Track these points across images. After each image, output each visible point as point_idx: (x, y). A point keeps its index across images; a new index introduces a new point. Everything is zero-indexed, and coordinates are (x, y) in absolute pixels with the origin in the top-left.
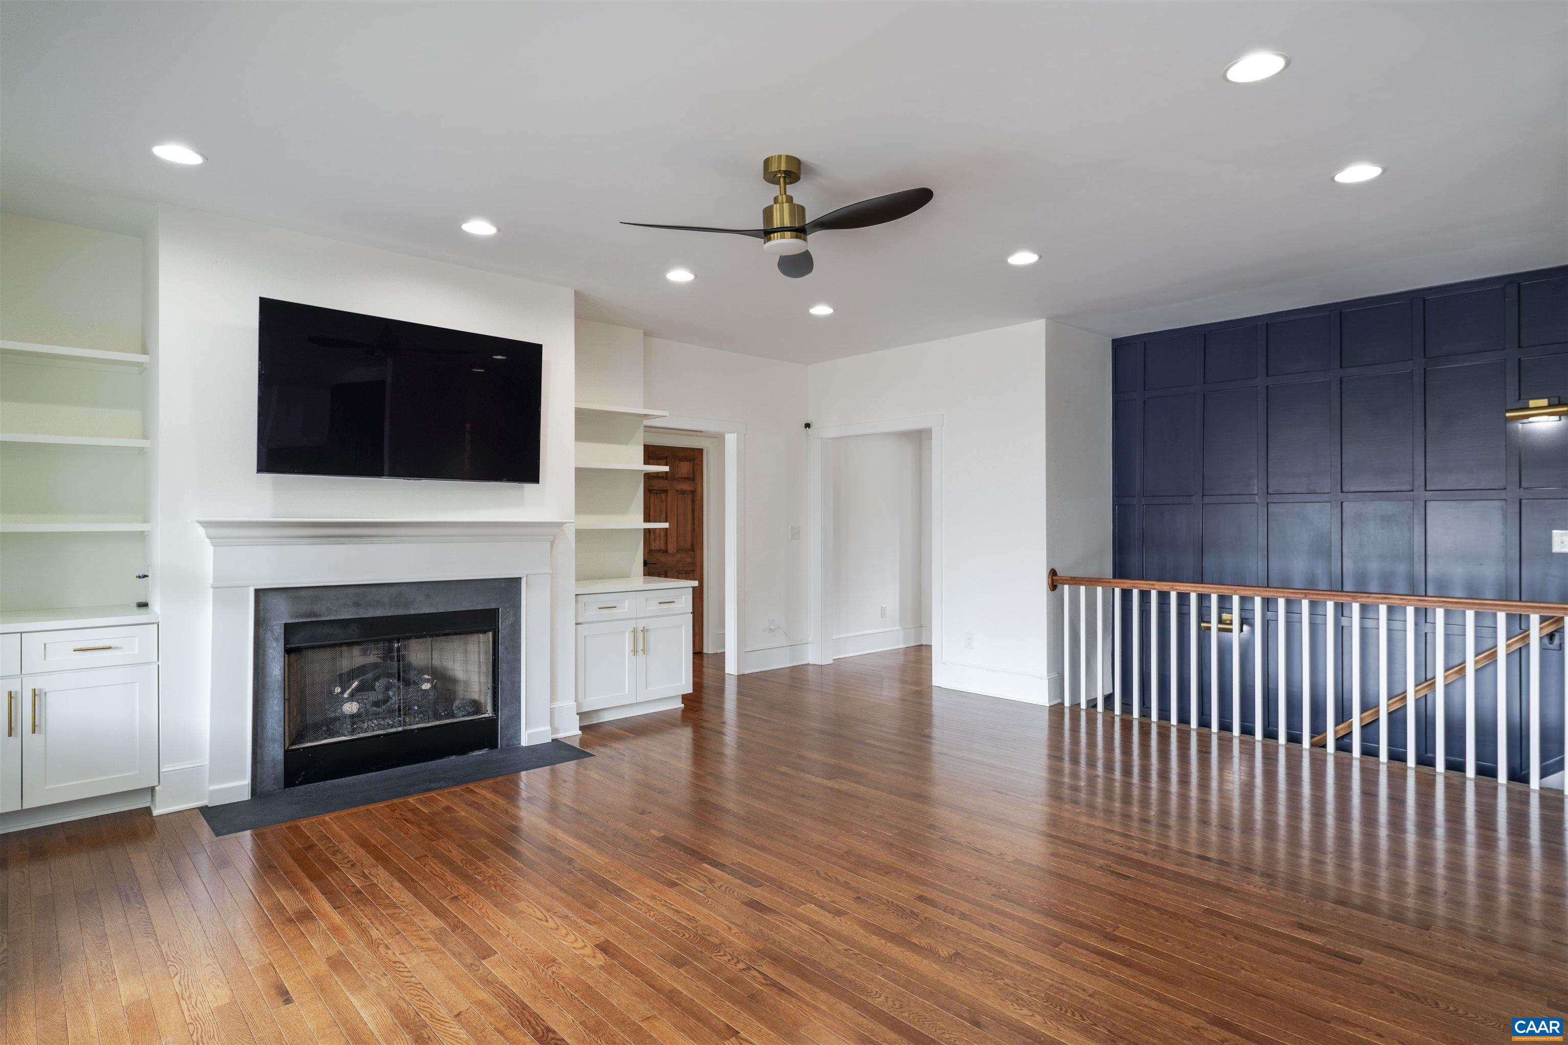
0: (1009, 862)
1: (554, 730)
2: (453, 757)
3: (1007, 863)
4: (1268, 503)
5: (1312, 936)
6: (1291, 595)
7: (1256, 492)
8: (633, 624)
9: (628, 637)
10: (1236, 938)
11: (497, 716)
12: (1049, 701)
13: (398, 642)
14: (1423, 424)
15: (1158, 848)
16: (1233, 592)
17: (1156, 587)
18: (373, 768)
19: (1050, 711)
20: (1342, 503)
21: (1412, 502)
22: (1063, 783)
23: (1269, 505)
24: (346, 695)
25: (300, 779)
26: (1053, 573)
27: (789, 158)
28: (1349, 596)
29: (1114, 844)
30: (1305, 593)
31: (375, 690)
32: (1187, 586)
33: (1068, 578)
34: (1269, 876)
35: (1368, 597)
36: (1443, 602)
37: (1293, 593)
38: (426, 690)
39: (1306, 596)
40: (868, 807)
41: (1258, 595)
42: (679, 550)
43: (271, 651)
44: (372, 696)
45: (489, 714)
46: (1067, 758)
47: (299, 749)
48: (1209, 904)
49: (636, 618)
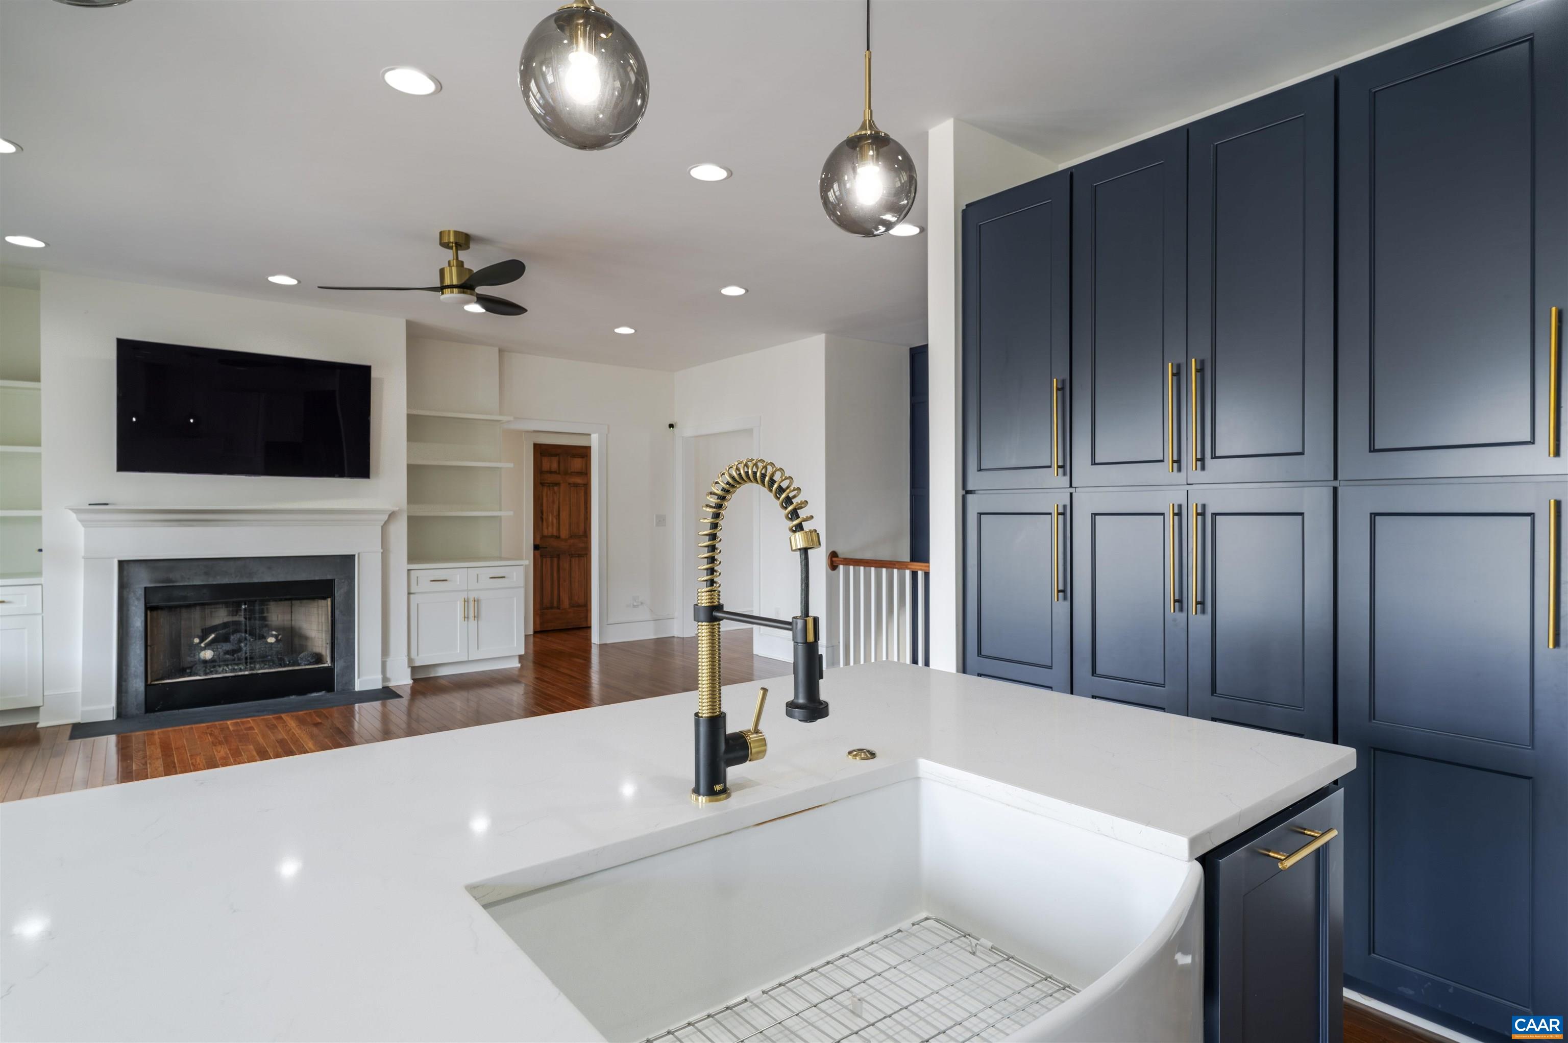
1: (385, 679)
2: (293, 697)
8: (464, 595)
9: (459, 606)
11: (334, 666)
13: (245, 604)
18: (222, 702)
24: (203, 645)
25: (159, 707)
26: (834, 555)
27: (457, 233)
31: (230, 642)
38: (272, 644)
42: (571, 537)
43: (134, 608)
44: (227, 647)
45: (328, 664)
47: (159, 684)
49: (468, 590)
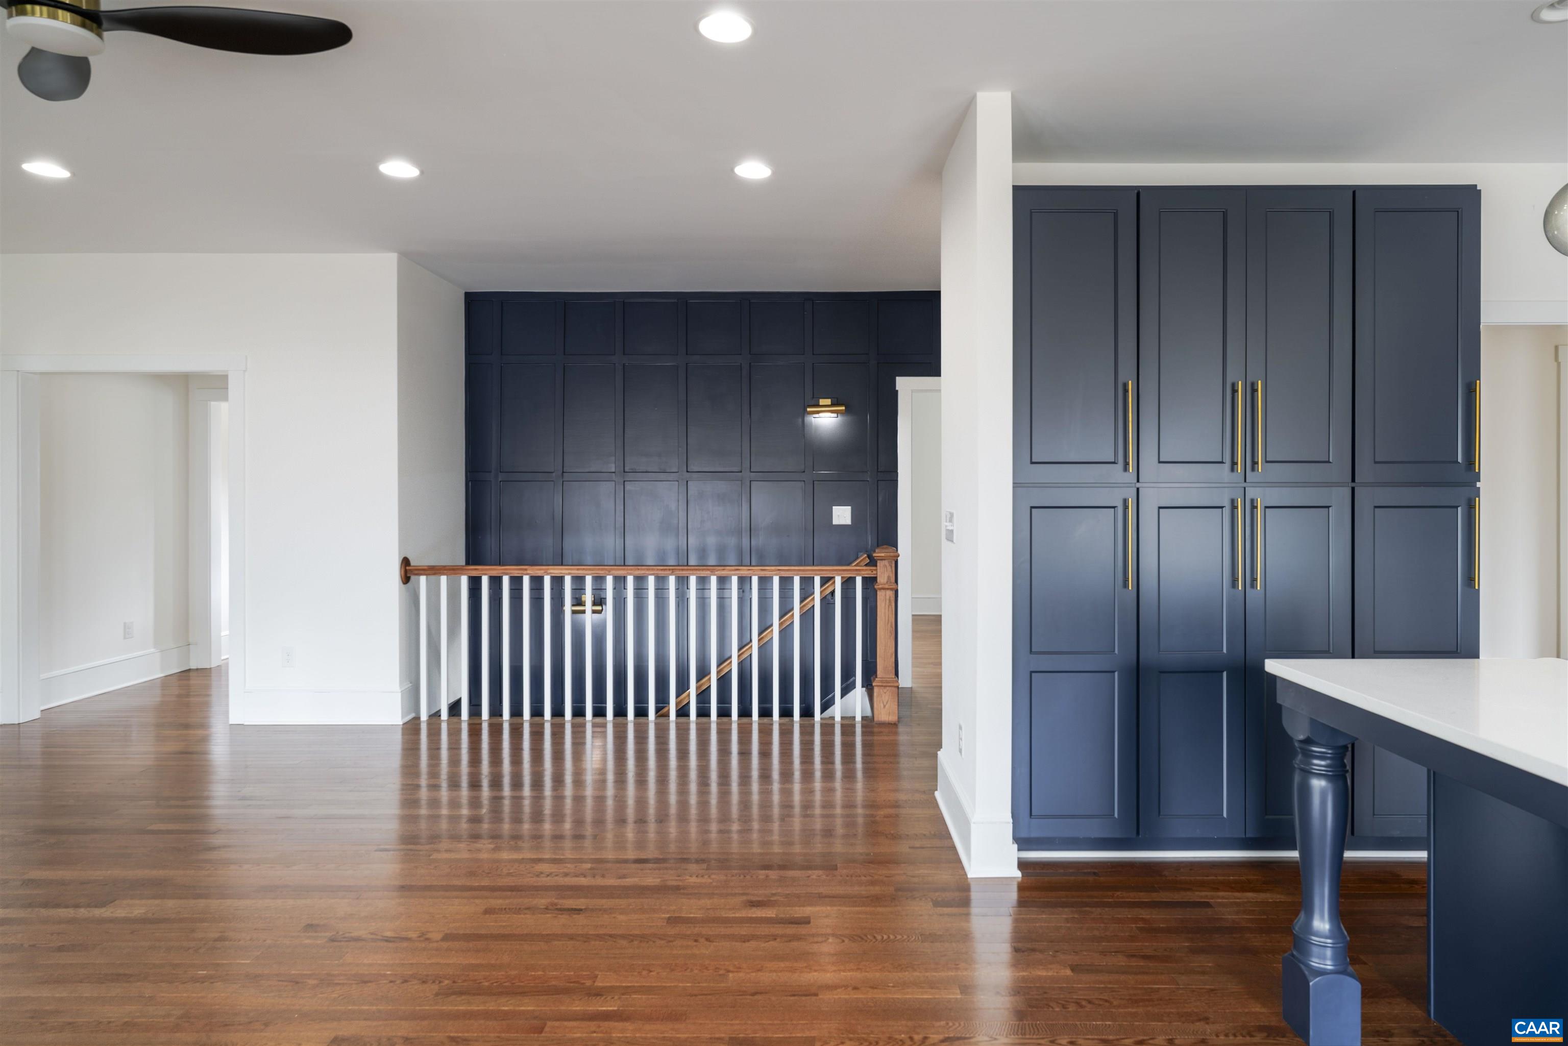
0: (437, 942)
3: (435, 945)
4: (624, 481)
5: (764, 910)
6: (660, 572)
7: (613, 470)
10: (708, 940)
12: (403, 717)
14: (749, 413)
15: (593, 865)
16: (607, 572)
17: (528, 572)
19: (403, 729)
20: (687, 482)
21: (740, 482)
22: (459, 817)
23: (626, 483)
26: (406, 562)
28: (708, 570)
29: (548, 876)
30: (673, 569)
32: (561, 569)
33: (426, 568)
34: (704, 861)
35: (724, 570)
36: (779, 570)
37: (662, 570)
39: (673, 572)
40: (193, 931)
41: (630, 574)
46: (444, 784)
48: (668, 912)
